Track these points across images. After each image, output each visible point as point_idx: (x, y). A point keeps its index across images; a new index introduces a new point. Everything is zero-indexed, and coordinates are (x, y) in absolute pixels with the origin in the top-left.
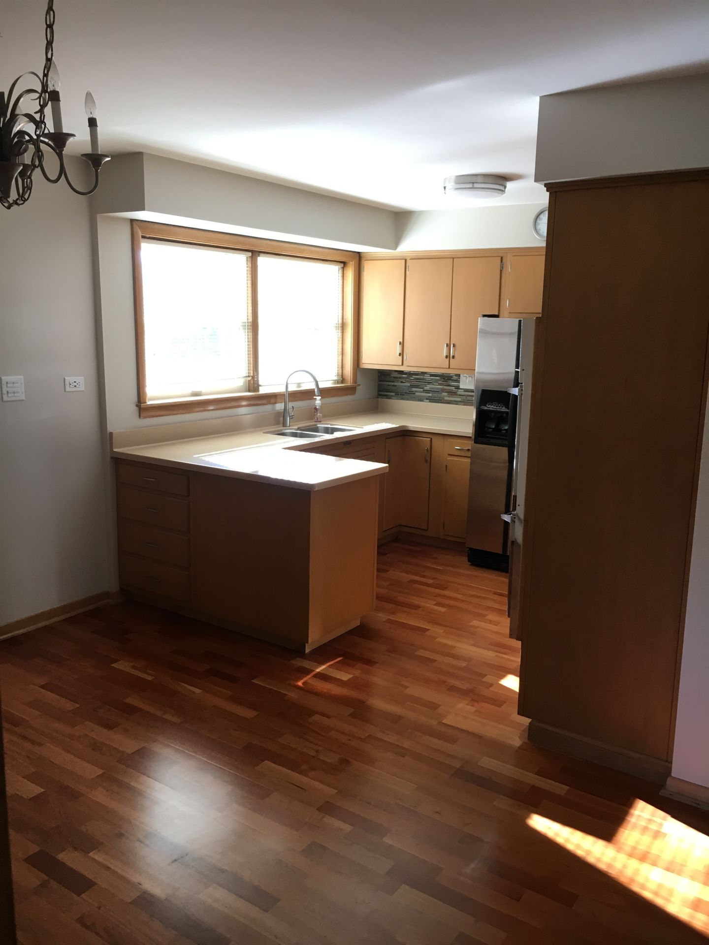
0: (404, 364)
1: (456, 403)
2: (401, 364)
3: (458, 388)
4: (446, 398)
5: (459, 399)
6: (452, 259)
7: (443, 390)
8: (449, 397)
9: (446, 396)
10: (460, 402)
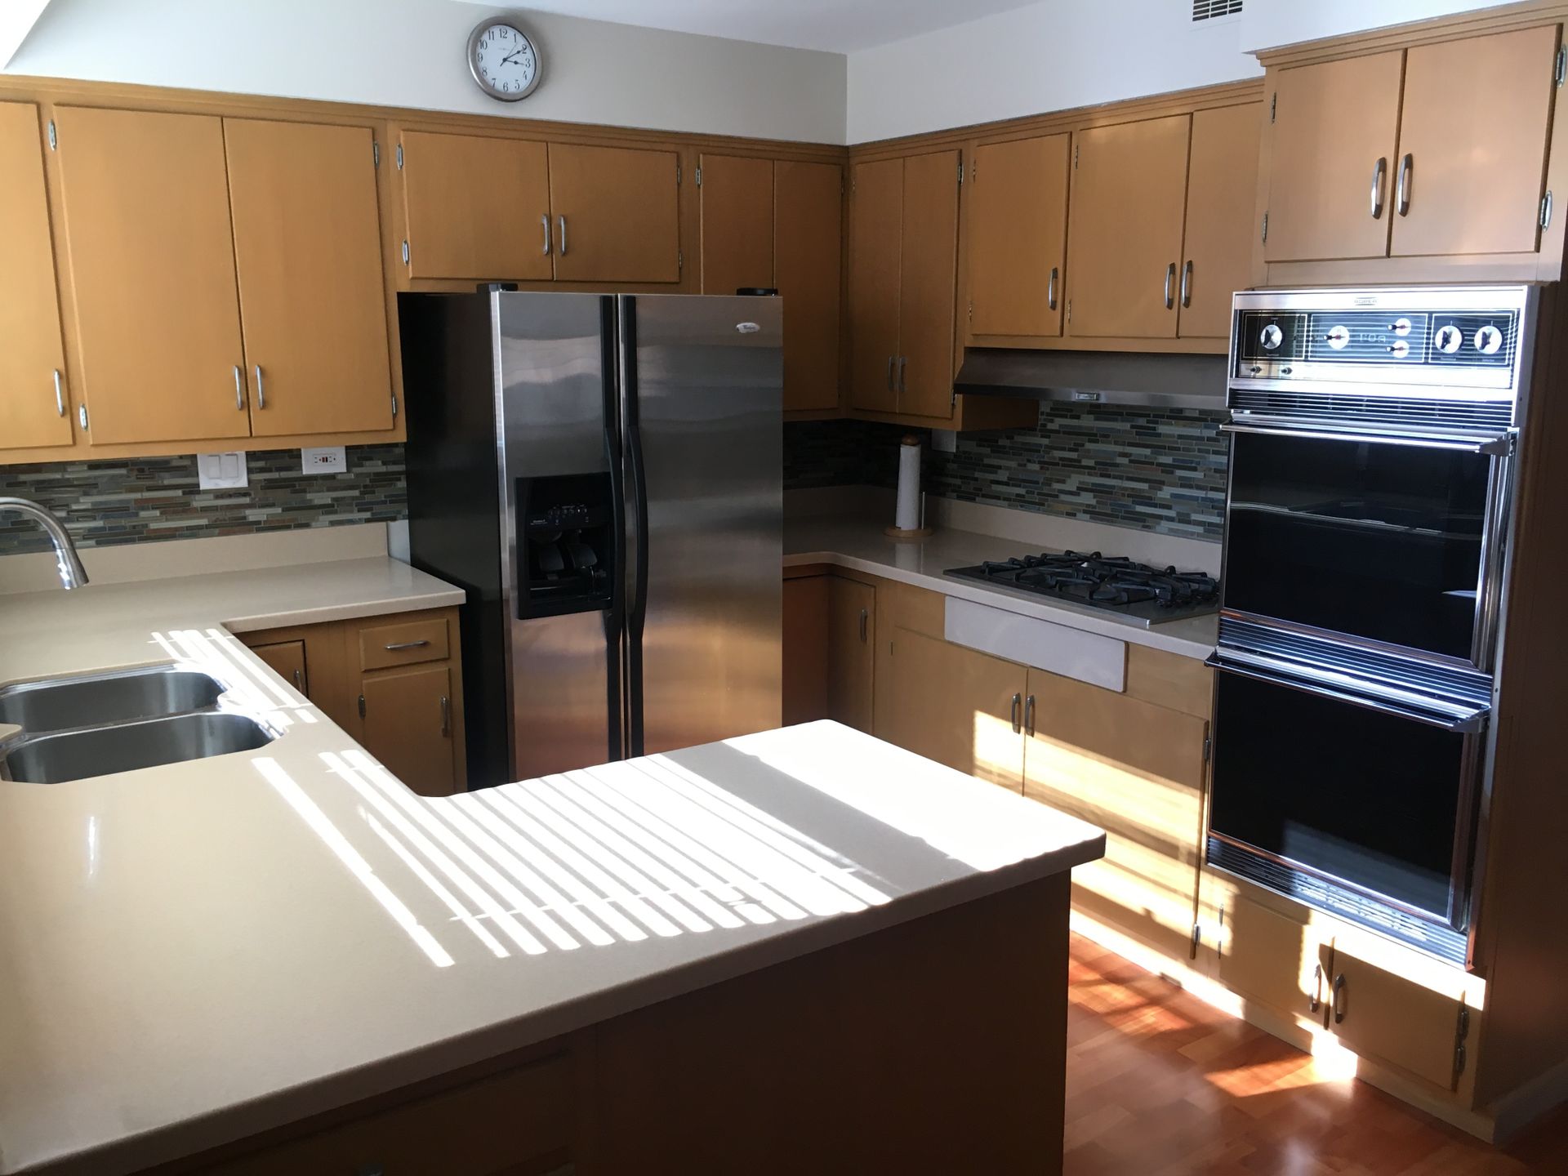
0: (77, 442)
1: (193, 533)
2: (71, 442)
3: (194, 489)
4: (153, 526)
5: (204, 522)
6: (219, 119)
7: (143, 505)
8: (167, 520)
9: (155, 519)
10: (207, 527)
